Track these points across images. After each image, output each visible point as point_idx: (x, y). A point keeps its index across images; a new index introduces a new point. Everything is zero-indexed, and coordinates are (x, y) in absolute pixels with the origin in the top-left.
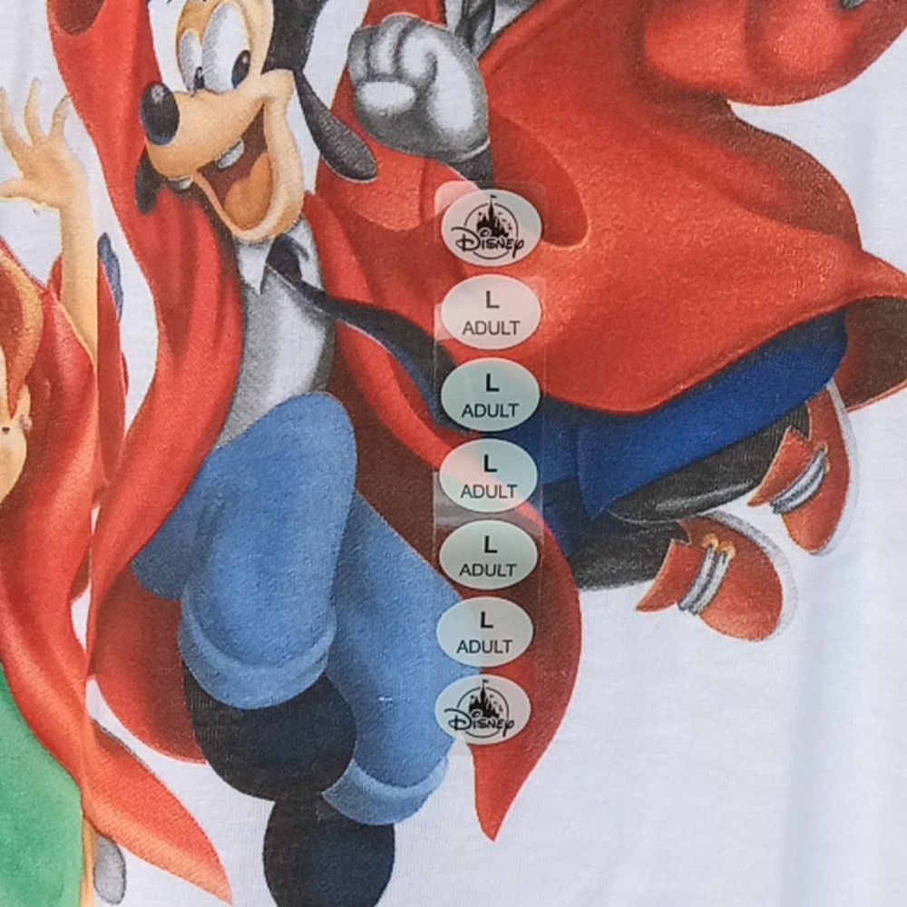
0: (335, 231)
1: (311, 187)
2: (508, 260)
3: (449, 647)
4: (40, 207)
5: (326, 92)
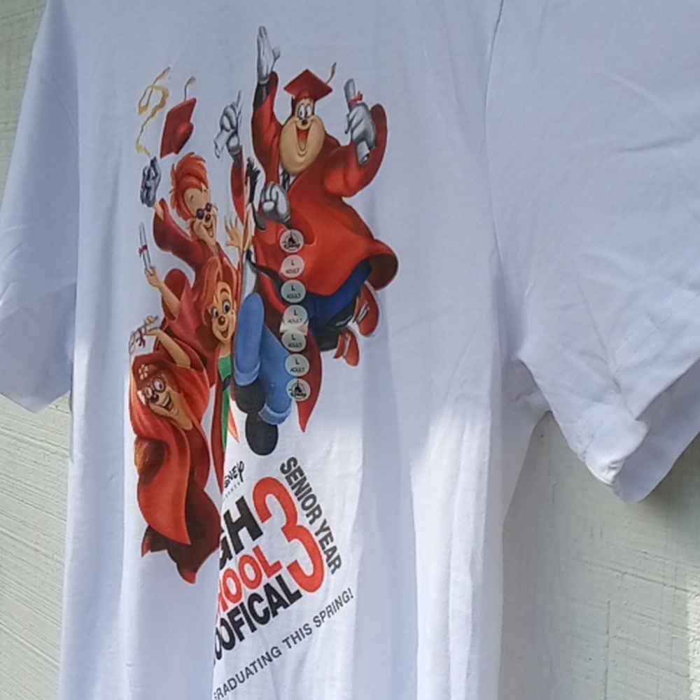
2: (296, 250)
4: (234, 247)
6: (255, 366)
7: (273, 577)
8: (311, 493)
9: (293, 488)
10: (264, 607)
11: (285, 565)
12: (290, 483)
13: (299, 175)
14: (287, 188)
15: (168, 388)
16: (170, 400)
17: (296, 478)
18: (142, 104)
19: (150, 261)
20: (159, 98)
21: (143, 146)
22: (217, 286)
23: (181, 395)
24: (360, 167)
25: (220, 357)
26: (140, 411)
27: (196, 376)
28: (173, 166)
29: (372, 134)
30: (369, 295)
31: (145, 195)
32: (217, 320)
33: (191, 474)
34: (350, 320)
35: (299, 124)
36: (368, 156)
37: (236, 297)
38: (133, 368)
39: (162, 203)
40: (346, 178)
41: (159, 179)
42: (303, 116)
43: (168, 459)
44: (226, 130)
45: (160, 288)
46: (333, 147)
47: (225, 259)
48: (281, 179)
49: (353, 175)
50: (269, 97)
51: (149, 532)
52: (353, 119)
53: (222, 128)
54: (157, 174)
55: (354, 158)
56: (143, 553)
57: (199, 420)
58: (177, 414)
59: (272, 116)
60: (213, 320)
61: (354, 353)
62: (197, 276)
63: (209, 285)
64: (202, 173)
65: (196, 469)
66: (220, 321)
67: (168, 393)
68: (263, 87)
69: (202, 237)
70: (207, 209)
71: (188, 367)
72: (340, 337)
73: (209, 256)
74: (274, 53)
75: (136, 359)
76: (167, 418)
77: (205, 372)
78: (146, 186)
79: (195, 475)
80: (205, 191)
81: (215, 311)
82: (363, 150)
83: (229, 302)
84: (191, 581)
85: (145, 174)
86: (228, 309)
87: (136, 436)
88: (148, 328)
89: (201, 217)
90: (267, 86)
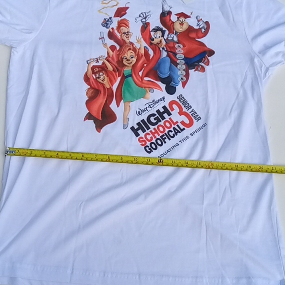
0: (167, 47)
6: (168, 73)
7: (176, 125)
8: (187, 103)
9: (181, 102)
10: (173, 133)
11: (179, 122)
12: (180, 101)
13: (180, 33)
14: (177, 34)
15: (104, 75)
16: (104, 79)
18: (104, 2)
19: (105, 42)
20: (115, 3)
21: (104, 12)
22: (128, 51)
23: (108, 78)
24: (202, 33)
25: (125, 70)
26: (93, 81)
27: (114, 74)
28: (118, 20)
29: (206, 27)
30: (207, 58)
31: (105, 25)
32: (126, 60)
33: (106, 101)
34: (200, 63)
35: (180, 22)
36: (204, 31)
37: (137, 55)
38: (92, 68)
39: (113, 28)
40: (197, 35)
41: (112, 23)
42: (181, 21)
43: (100, 95)
44: (142, 17)
45: (108, 49)
46: (192, 28)
47: (134, 46)
48: (175, 33)
49: (200, 35)
50: (168, 16)
51: (88, 114)
52: (199, 24)
53: (140, 16)
54: (111, 21)
55: (200, 31)
56: (84, 120)
57: (112, 86)
58: (106, 83)
59: (170, 20)
60: (124, 59)
61: (203, 70)
62: (120, 48)
63: (124, 51)
64: (127, 24)
65: (108, 100)
66: (127, 60)
67: (104, 77)
68: (165, 13)
69: (124, 39)
70: (127, 32)
71: (112, 71)
72: (196, 67)
73: (126, 44)
74: (170, 6)
75: (93, 66)
76: (102, 83)
77: (117, 73)
78: (106, 23)
79: (107, 101)
80: (128, 28)
81: (125, 58)
82: (203, 30)
83: (133, 56)
84: (99, 132)
85: (106, 20)
86: (132, 58)
87: (89, 87)
88: (101, 58)
89: (125, 34)
90: (167, 13)
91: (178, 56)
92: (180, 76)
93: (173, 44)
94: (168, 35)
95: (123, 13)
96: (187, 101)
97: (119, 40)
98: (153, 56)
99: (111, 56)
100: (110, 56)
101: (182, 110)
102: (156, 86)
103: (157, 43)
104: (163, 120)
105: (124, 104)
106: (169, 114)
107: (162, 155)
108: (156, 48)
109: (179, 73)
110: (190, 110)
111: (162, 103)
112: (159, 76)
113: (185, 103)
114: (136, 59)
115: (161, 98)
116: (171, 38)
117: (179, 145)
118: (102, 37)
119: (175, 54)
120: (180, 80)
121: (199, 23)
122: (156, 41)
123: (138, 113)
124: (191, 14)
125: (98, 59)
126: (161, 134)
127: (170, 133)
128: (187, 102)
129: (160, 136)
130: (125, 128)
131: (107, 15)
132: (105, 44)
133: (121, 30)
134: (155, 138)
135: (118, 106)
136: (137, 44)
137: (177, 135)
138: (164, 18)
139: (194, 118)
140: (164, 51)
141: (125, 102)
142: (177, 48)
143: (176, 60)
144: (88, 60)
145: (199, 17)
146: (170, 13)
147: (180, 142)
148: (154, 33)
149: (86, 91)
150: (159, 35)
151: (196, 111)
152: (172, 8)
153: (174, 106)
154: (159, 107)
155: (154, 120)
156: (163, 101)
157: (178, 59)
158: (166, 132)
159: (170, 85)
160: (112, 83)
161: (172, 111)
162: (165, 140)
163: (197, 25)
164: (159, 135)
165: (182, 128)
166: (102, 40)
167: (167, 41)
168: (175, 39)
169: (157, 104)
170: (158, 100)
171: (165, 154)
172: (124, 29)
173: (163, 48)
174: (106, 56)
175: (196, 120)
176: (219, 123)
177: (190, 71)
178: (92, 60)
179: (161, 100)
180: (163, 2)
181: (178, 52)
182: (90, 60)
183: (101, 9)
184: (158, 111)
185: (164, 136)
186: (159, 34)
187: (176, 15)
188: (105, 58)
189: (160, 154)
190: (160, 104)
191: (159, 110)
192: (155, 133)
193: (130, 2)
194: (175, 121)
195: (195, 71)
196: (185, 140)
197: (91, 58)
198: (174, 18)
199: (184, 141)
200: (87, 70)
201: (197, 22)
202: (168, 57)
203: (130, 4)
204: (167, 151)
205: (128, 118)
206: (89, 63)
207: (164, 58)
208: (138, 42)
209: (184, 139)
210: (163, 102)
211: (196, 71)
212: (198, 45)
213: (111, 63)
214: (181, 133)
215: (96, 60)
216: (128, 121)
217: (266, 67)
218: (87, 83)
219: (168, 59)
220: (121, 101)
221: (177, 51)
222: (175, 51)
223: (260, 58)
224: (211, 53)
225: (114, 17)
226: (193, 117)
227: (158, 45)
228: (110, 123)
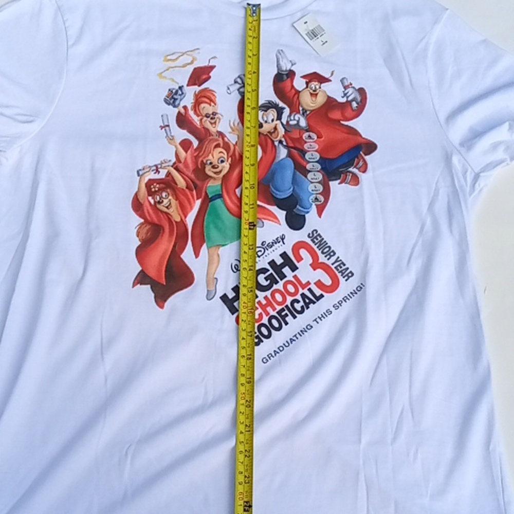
0: (288, 139)
1: (283, 133)
3: (310, 190)
5: (285, 123)
6: (290, 188)
7: (306, 289)
8: (327, 246)
9: (315, 245)
10: (301, 305)
11: (312, 282)
12: (314, 242)
13: (312, 111)
14: (305, 115)
15: (170, 197)
16: (170, 204)
17: (317, 239)
18: (169, 58)
19: (171, 133)
20: (189, 60)
21: (168, 77)
22: (213, 150)
23: (177, 202)
24: (353, 110)
25: (208, 185)
26: (149, 208)
27: (189, 193)
28: (195, 92)
29: (359, 99)
30: (363, 158)
31: (172, 101)
32: (210, 166)
33: (174, 246)
34: (350, 167)
35: (311, 91)
36: (357, 107)
37: (231, 156)
38: (146, 184)
39: (185, 108)
40: (343, 114)
41: (184, 97)
42: (314, 88)
43: (162, 236)
44: (239, 84)
45: (176, 147)
46: (333, 101)
47: (226, 139)
48: (301, 112)
49: (349, 113)
50: (289, 79)
51: (141, 273)
52: (348, 92)
53: (236, 82)
54: (183, 93)
55: (349, 107)
56: (134, 285)
57: (186, 217)
58: (172, 212)
59: (293, 87)
60: (206, 166)
61: (356, 181)
62: (199, 144)
63: (207, 149)
64: (213, 98)
65: (178, 244)
66: (214, 167)
67: (170, 200)
68: (283, 74)
69: (206, 126)
70: (213, 114)
71: (185, 188)
72: (342, 175)
73: (210, 136)
74: (291, 61)
75: (150, 180)
76: (166, 213)
77: (194, 192)
78: (172, 97)
79: (177, 246)
80: (213, 106)
81: (209, 162)
82: (354, 105)
83: (224, 158)
84: (162, 307)
85: (172, 91)
86: (222, 162)
87: (142, 221)
88: (163, 165)
89: (208, 117)
90: (287, 75)
91: (307, 156)
92: (313, 194)
93: (298, 134)
94: (290, 116)
95: (204, 77)
96: (327, 242)
97: (197, 128)
98: (262, 158)
99: (183, 161)
100: (181, 159)
101: (318, 259)
102: (269, 215)
103: (269, 132)
104: (281, 280)
105: (208, 252)
106: (294, 268)
107: (281, 349)
108: (266, 141)
109: (311, 187)
110: (333, 259)
111: (279, 247)
112: (274, 195)
113: (322, 246)
114: (230, 165)
115: (278, 238)
116: (295, 122)
117: (312, 327)
118: (166, 124)
119: (303, 152)
120: (312, 202)
121: (346, 92)
122: (267, 128)
123: (235, 267)
124: (332, 74)
125: (159, 166)
126: (279, 308)
127: (296, 305)
128: (327, 244)
129: (278, 310)
130: (209, 297)
131: (174, 83)
132: (171, 138)
133: (201, 111)
134: (267, 316)
135: (197, 254)
136: (231, 134)
137: (308, 308)
138: (281, 85)
139: (340, 274)
140: (280, 146)
141: (211, 247)
142: (307, 140)
143: (305, 163)
144: (140, 170)
145: (347, 79)
146: (291, 74)
147: (313, 321)
148: (263, 112)
149: (136, 228)
150: (273, 117)
151: (343, 260)
152: (295, 64)
153: (303, 253)
154: (275, 254)
155: (264, 280)
156: (281, 243)
157: (309, 162)
158: (288, 303)
159: (294, 212)
160: (184, 212)
161: (298, 262)
162: (287, 319)
163: (343, 95)
164: (274, 309)
165: (318, 295)
166: (165, 130)
167: (287, 127)
168: (303, 123)
169: (270, 250)
170: (271, 241)
171: (287, 345)
172: (206, 108)
173: (281, 142)
174: (174, 160)
175: (344, 277)
176: (388, 281)
177: (331, 183)
178: (147, 168)
179: (276, 241)
180: (279, 55)
181: (308, 148)
182: (144, 169)
183: (163, 71)
184: (272, 263)
185: (284, 310)
186: (272, 114)
187: (304, 77)
188: (171, 163)
189: (278, 346)
190: (276, 249)
191: (273, 260)
192: (266, 305)
193: (217, 56)
194: (304, 282)
195: (339, 183)
196: (324, 318)
197: (144, 165)
198: (299, 83)
199: (321, 320)
200: (139, 189)
201: (344, 90)
202: (289, 159)
203: (216, 59)
204: (291, 339)
205: (217, 279)
206: (142, 175)
207: (282, 160)
208: (233, 130)
209: (323, 316)
210: (281, 245)
211: (343, 184)
212: (346, 133)
213: (182, 172)
214: (316, 304)
215: (155, 168)
216: (217, 283)
217: (474, 172)
218: (139, 213)
219: (290, 162)
220: (201, 246)
221: (306, 146)
222: (303, 147)
223: (462, 155)
224: (371, 147)
225: (188, 85)
226: (339, 272)
227: (271, 135)
228: (182, 289)
